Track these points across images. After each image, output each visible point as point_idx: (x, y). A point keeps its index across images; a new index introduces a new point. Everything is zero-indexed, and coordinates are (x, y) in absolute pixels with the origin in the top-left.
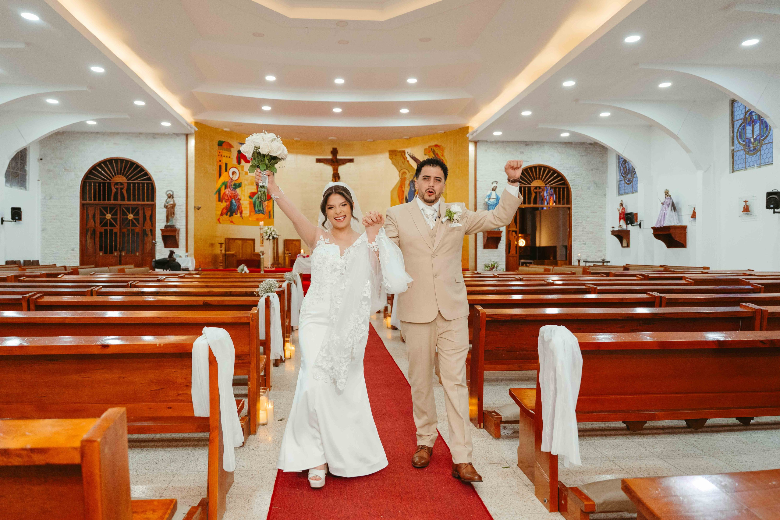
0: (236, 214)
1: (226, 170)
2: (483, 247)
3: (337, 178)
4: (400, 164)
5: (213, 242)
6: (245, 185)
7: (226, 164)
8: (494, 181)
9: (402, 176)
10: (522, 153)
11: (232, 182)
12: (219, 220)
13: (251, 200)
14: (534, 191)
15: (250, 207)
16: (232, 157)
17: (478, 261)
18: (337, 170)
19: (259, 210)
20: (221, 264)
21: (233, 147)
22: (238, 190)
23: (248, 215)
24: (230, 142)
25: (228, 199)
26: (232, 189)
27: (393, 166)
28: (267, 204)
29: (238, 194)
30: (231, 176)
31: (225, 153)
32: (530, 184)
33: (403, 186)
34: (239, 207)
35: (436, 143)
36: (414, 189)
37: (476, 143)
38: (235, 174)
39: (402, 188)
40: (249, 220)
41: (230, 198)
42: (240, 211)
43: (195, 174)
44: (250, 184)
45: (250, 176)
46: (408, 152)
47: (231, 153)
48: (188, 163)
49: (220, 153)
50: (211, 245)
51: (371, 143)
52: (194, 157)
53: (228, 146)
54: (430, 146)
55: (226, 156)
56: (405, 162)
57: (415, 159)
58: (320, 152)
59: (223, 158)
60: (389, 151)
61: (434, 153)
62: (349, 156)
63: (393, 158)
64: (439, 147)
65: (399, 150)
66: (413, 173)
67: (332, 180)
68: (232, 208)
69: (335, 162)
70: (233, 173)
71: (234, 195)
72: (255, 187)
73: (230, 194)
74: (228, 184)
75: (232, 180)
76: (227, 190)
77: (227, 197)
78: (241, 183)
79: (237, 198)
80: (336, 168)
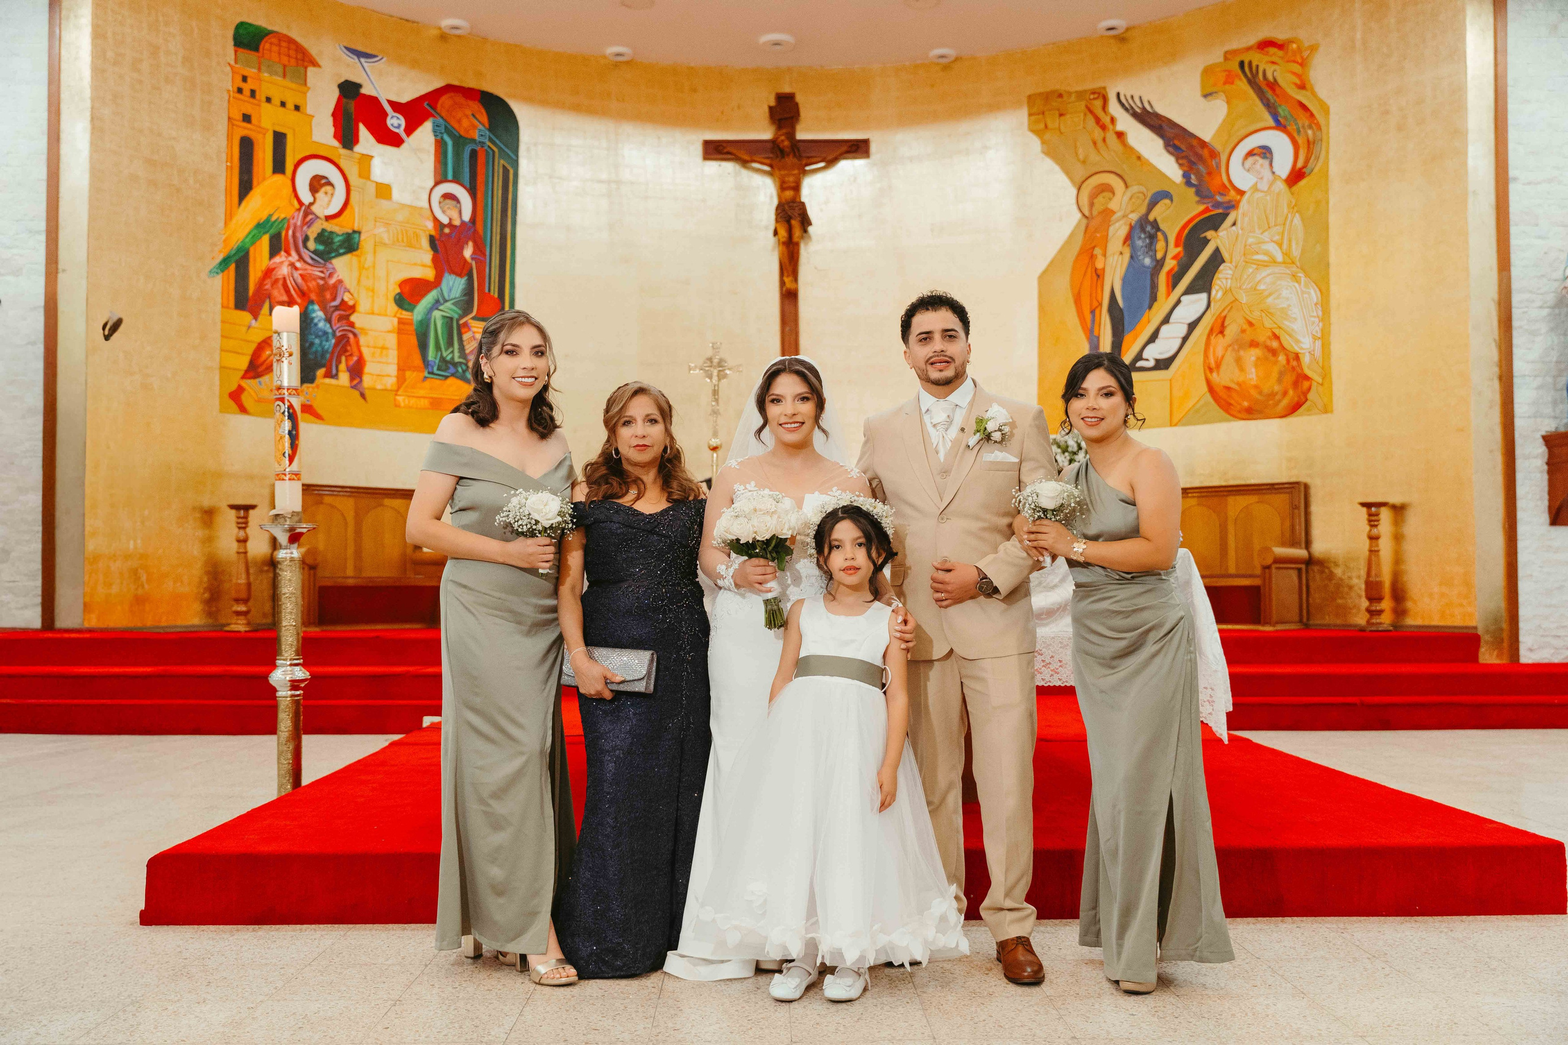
0: (329, 375)
1: (279, 166)
2: (1545, 518)
3: (795, 223)
4: (1080, 151)
5: (206, 502)
6: (379, 244)
7: (279, 139)
9: (1092, 205)
11: (309, 224)
12: (236, 396)
13: (405, 315)
15: (400, 344)
16: (309, 110)
17: (1523, 587)
18: (797, 188)
19: (443, 359)
20: (242, 608)
21: (315, 64)
22: (343, 267)
23: (391, 382)
24: (298, 39)
25: (291, 302)
26: (306, 255)
27: (1049, 164)
29: (340, 281)
30: (306, 197)
31: (271, 84)
33: (1098, 251)
34: (346, 343)
35: (1264, 33)
36: (1153, 258)
38: (328, 188)
39: (1092, 257)
40: (397, 406)
41: (299, 300)
42: (355, 358)
43: (91, 158)
44: (400, 239)
45: (404, 205)
46: (1118, 95)
47: (304, 89)
48: (59, 104)
49: (245, 79)
50: (198, 515)
51: (947, 66)
52: (87, 73)
53: (292, 53)
54: (1235, 52)
55: (276, 101)
56: (1104, 140)
57: (1156, 122)
58: (722, 113)
59: (265, 105)
60: (1029, 97)
61: (1252, 82)
62: (847, 126)
63: (1046, 126)
64: (1280, 47)
65: (1079, 88)
66: (1143, 189)
67: (776, 233)
68: (312, 344)
69: (788, 155)
70: (315, 183)
71: (321, 282)
72: (427, 256)
73: (299, 280)
74: (290, 232)
75: (310, 217)
76: (283, 259)
77: (283, 291)
78: (354, 232)
79: (334, 299)
80: (791, 179)
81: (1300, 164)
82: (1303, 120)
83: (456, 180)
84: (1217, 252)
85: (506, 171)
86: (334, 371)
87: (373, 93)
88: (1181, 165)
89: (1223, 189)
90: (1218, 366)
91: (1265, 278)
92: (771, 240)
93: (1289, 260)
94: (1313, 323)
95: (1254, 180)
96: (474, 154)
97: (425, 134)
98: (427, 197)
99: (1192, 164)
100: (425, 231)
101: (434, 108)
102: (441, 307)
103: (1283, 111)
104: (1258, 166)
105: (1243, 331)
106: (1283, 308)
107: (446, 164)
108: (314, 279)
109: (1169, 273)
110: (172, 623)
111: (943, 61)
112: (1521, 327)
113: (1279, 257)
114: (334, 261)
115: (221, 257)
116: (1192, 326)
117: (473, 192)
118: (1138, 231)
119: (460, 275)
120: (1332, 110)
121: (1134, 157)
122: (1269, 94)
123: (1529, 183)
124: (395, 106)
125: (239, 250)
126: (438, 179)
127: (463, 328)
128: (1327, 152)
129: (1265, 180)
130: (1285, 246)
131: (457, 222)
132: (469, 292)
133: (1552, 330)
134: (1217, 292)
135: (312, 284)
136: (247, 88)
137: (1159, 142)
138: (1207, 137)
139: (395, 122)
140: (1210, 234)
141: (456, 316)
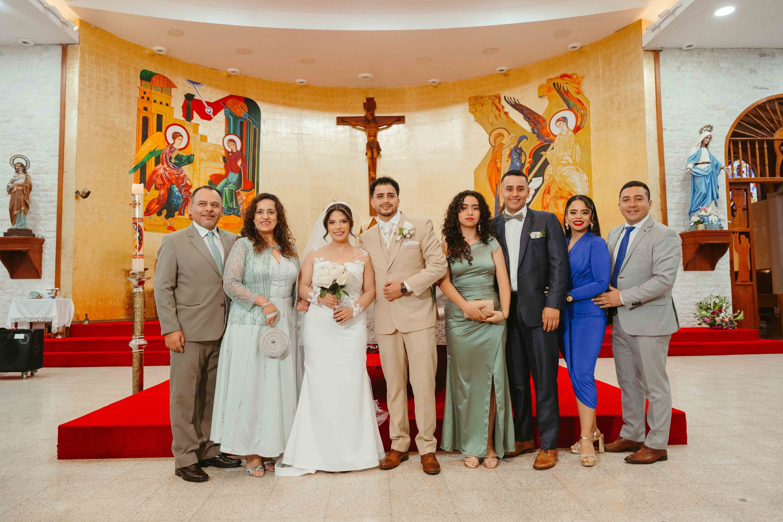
0: (180, 214)
1: (159, 129)
3: (375, 150)
4: (490, 120)
5: (127, 267)
6: (202, 160)
7: (160, 117)
8: (702, 127)
9: (495, 141)
10: (752, 71)
11: (172, 152)
14: (780, 148)
16: (172, 105)
18: (375, 136)
19: (229, 207)
21: (175, 87)
22: (186, 169)
24: (169, 76)
25: (164, 184)
26: (171, 165)
27: (477, 125)
28: (245, 198)
29: (185, 175)
30: (171, 141)
31: (156, 94)
32: (773, 136)
33: (498, 160)
34: (187, 200)
35: (563, 72)
36: (521, 163)
37: (656, 53)
38: (180, 137)
39: (496, 162)
41: (167, 183)
42: (189, 207)
43: (78, 126)
44: (211, 158)
45: (212, 144)
46: (505, 97)
47: (170, 97)
48: (65, 104)
49: (145, 93)
50: (123, 273)
51: (436, 86)
52: (77, 91)
53: (165, 82)
54: (551, 79)
55: (158, 102)
56: (500, 115)
57: (520, 108)
58: (344, 106)
59: (153, 103)
60: (469, 98)
61: (559, 91)
62: (395, 111)
63: (476, 110)
64: (569, 77)
65: (490, 94)
66: (516, 135)
67: (366, 154)
68: (173, 201)
69: (371, 122)
70: (175, 135)
71: (177, 176)
72: (222, 165)
73: (168, 175)
74: (164, 155)
75: (172, 149)
76: (161, 166)
77: (160, 180)
78: (191, 155)
79: (183, 183)
80: (373, 132)
81: (578, 124)
82: (579, 106)
83: (234, 134)
84: (546, 159)
85: (255, 130)
86: (182, 213)
87: (200, 99)
88: (530, 125)
89: (548, 135)
90: (548, 207)
91: (566, 171)
92: (365, 158)
93: (575, 163)
94: (585, 189)
95: (560, 131)
96: (242, 123)
97: (221, 115)
98: (222, 141)
99: (534, 123)
100: (221, 155)
101: (225, 105)
102: (228, 186)
103: (571, 103)
104: (562, 125)
105: (557, 192)
106: (573, 183)
107: (230, 127)
108: (175, 175)
109: (527, 169)
110: (112, 318)
111: (434, 84)
112: (669, 189)
113: (571, 163)
114: (183, 167)
115: (134, 166)
116: (537, 190)
117: (241, 138)
118: (514, 152)
119: (236, 173)
120: (591, 103)
121: (512, 122)
122: (566, 96)
123: (671, 131)
124: (209, 104)
125: (142, 163)
126: (227, 133)
127: (237, 194)
128: (589, 119)
129: (565, 130)
130: (573, 158)
131: (235, 151)
132: (240, 179)
133: (682, 190)
134: (546, 177)
135: (173, 177)
136: (145, 97)
137: (522, 116)
138: (541, 113)
139: (209, 110)
140: (543, 153)
141: (234, 189)
